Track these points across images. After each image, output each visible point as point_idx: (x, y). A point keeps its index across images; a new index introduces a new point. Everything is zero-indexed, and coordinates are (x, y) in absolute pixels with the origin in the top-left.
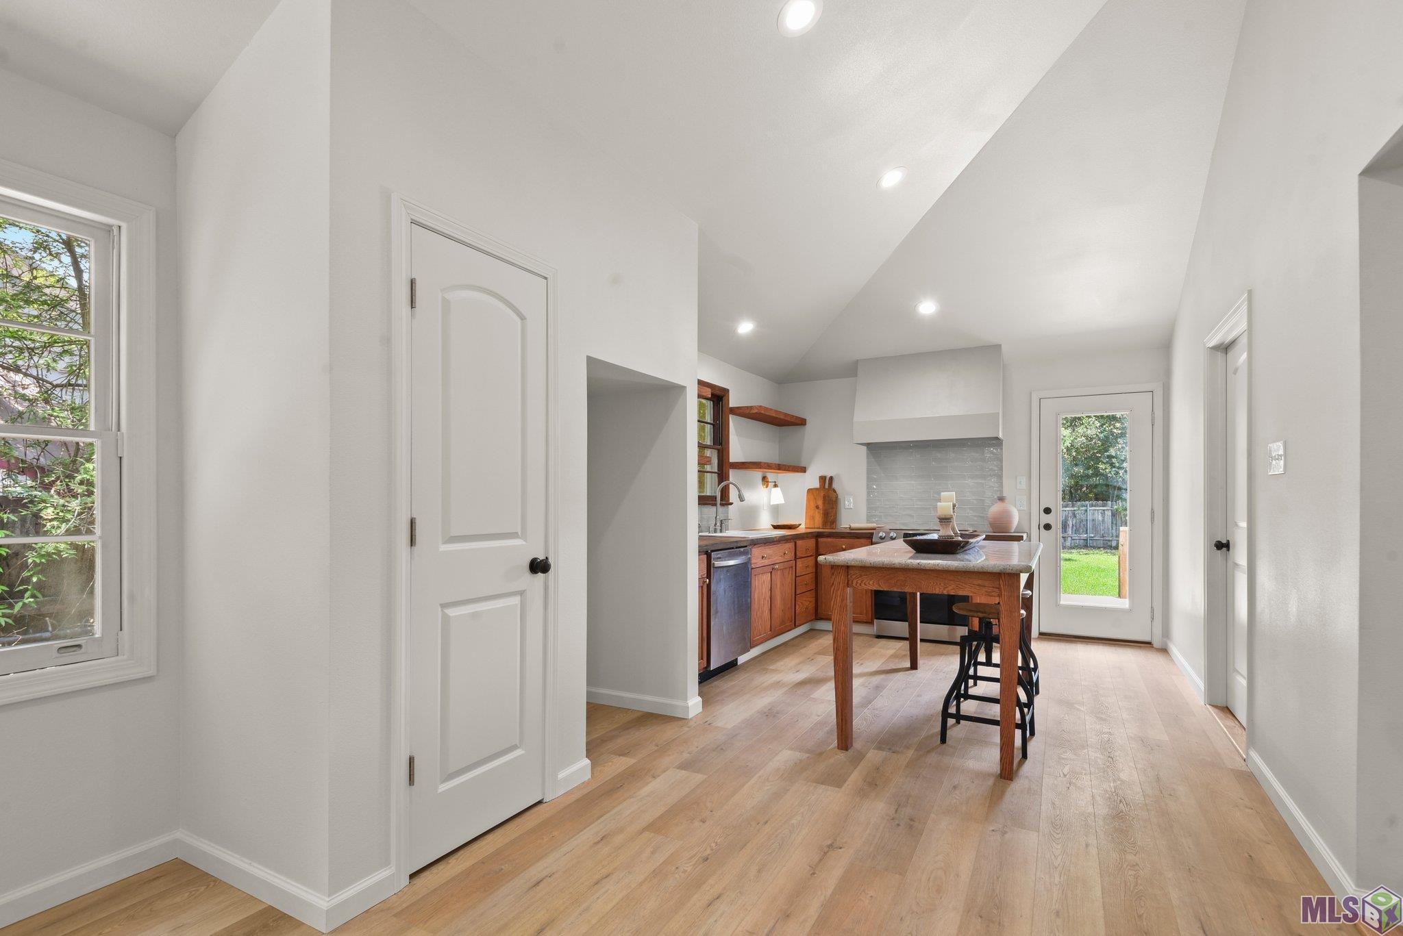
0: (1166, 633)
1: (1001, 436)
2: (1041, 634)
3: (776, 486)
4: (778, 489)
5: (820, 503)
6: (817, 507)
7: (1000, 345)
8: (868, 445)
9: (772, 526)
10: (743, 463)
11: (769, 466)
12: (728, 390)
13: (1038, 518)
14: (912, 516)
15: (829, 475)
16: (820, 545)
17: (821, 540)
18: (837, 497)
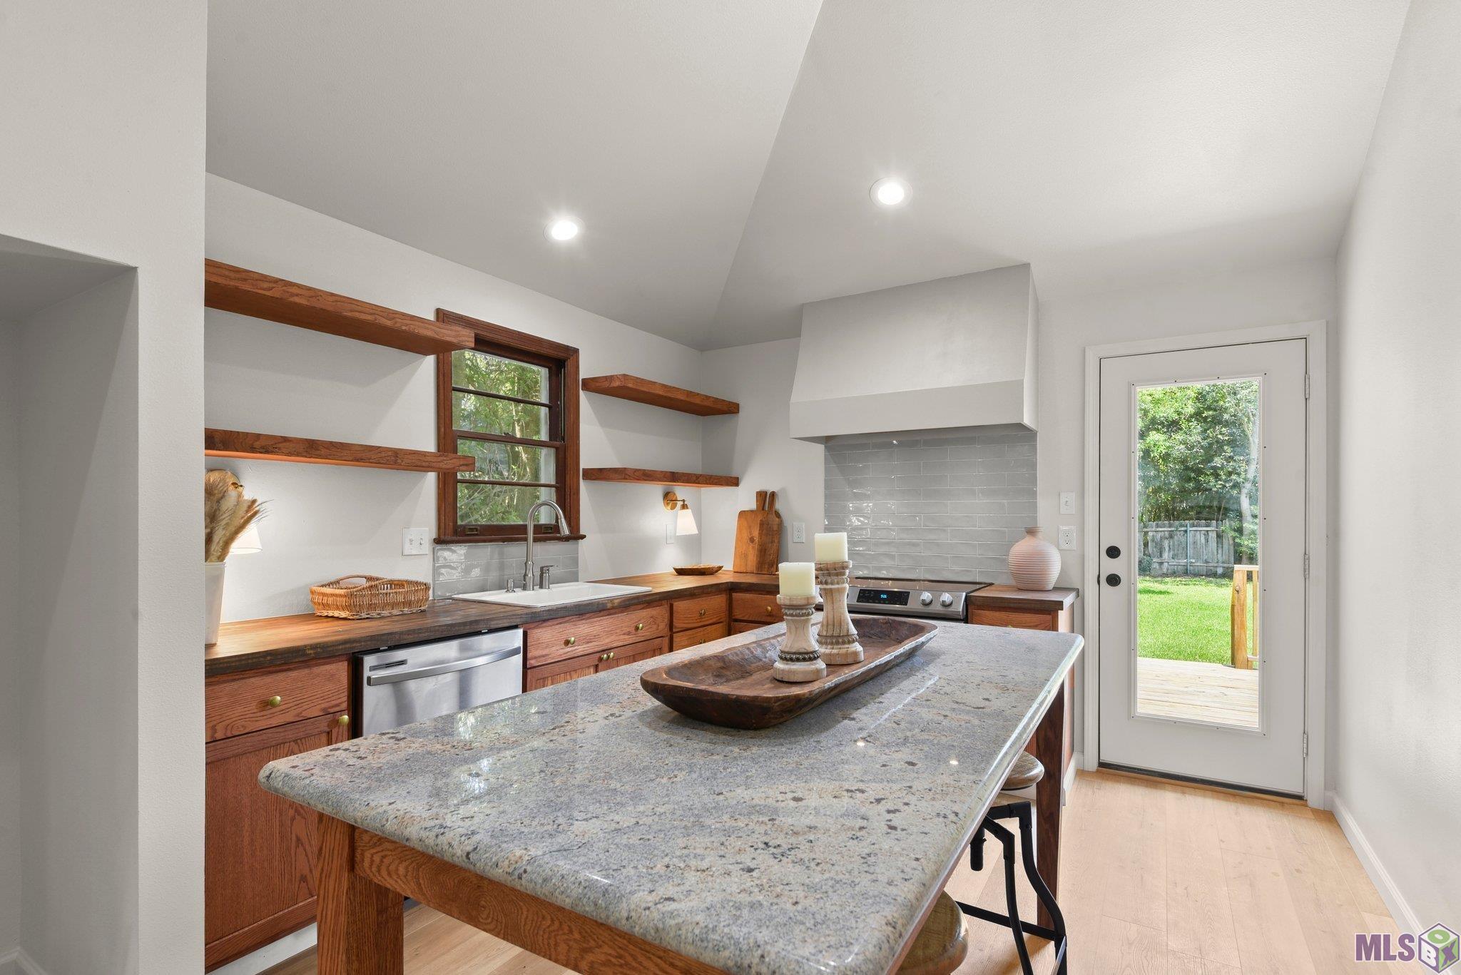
0: (1334, 781)
1: (1027, 420)
2: (1102, 765)
3: (684, 507)
4: (688, 512)
5: (756, 533)
6: (752, 540)
7: (1029, 264)
8: (827, 440)
9: (676, 570)
10: (601, 470)
11: (674, 477)
12: (576, 351)
13: (1094, 564)
14: (892, 557)
15: (770, 488)
16: (734, 603)
17: (734, 595)
18: (781, 525)
